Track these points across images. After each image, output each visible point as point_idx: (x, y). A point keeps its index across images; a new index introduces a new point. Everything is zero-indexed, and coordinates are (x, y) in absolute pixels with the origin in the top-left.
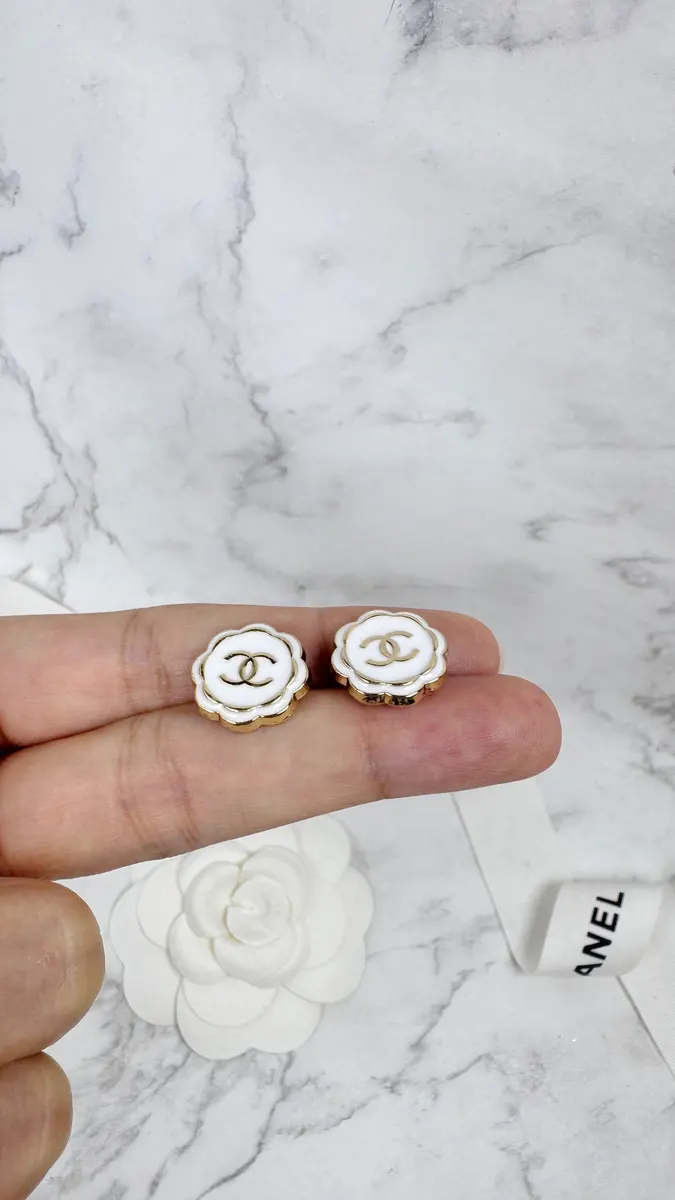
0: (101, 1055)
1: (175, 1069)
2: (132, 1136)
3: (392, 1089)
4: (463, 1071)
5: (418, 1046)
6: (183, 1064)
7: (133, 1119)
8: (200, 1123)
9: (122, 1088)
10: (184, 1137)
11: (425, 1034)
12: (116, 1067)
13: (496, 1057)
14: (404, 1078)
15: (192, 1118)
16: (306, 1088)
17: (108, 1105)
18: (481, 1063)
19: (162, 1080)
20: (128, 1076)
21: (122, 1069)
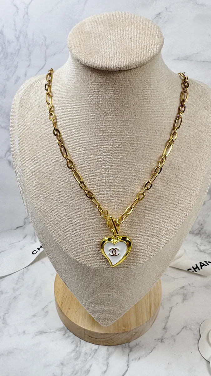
0: (73, 351)
1: (96, 350)
2: (88, 371)
3: (162, 341)
4: (180, 332)
5: (165, 328)
6: (98, 348)
7: (87, 366)
8: (108, 363)
9: (81, 358)
10: (104, 368)
11: (166, 324)
12: (78, 353)
13: (188, 327)
14: (164, 337)
15: (105, 362)
16: (137, 346)
17: (79, 364)
18: (184, 329)
19: (94, 354)
20: (82, 354)
21: (80, 353)
